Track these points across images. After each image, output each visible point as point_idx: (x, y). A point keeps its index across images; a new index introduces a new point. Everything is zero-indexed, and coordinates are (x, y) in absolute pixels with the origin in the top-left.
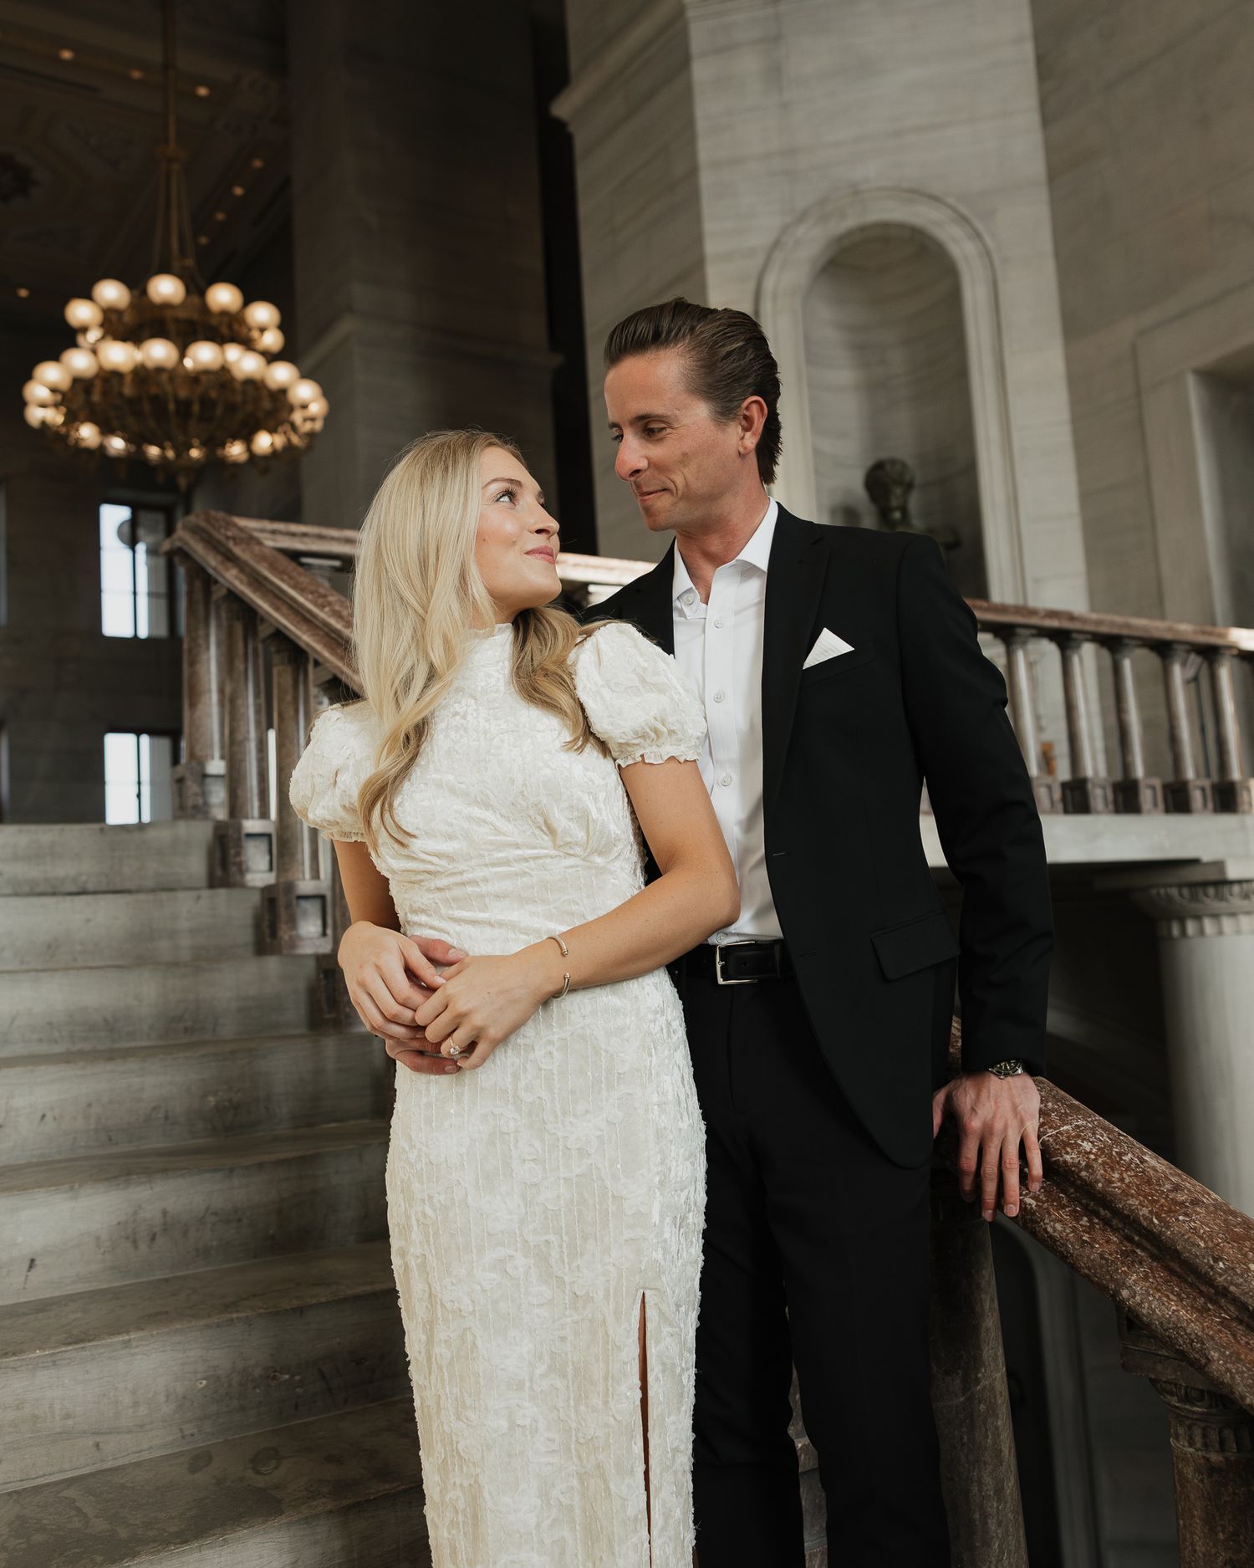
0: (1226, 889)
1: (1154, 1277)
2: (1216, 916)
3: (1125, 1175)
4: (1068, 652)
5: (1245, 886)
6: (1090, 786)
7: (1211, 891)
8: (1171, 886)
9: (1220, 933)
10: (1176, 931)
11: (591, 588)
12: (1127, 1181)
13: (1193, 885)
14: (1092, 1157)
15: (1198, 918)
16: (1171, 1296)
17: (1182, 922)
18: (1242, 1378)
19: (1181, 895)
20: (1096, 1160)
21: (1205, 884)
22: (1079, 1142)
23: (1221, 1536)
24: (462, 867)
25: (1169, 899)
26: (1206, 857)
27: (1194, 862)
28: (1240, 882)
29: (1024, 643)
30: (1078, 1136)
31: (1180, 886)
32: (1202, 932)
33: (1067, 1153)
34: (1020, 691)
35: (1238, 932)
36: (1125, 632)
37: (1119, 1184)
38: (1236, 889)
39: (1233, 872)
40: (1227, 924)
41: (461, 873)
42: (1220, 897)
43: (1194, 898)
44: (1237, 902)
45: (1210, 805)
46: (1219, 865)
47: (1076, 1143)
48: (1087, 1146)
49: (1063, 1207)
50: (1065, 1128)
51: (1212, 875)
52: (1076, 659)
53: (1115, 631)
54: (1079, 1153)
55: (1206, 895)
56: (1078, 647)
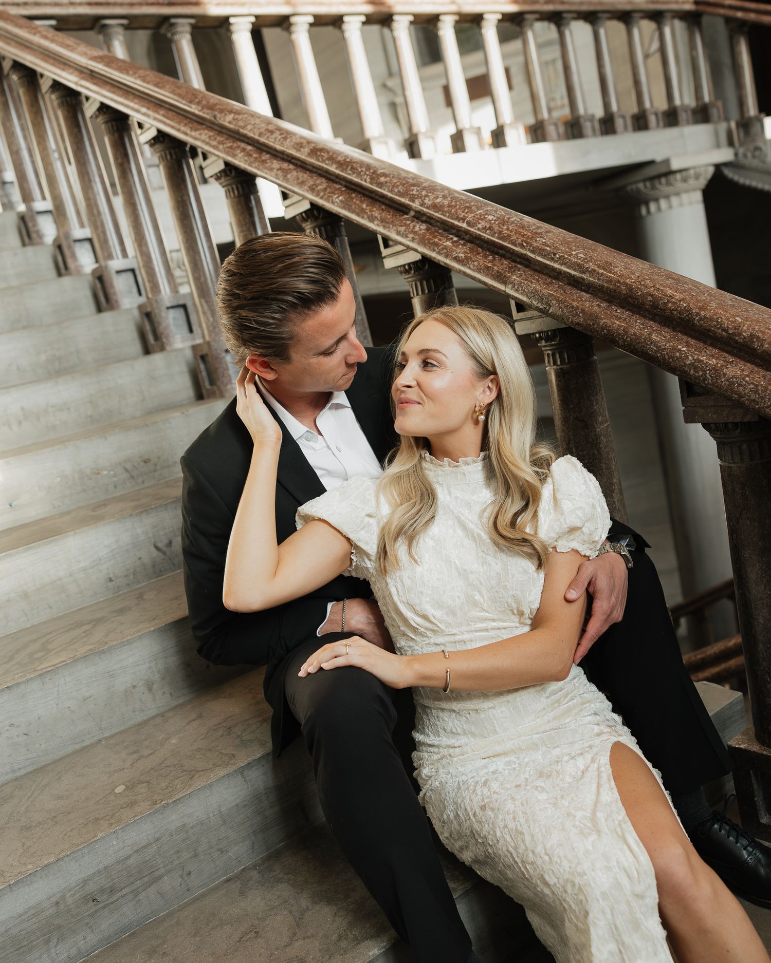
0: (671, 178)
1: (525, 275)
2: (667, 197)
3: (510, 226)
4: (562, 28)
5: (684, 174)
6: (582, 121)
7: (663, 180)
8: (639, 181)
9: (670, 207)
10: (644, 211)
11: (232, 20)
12: (510, 229)
13: (652, 179)
14: (493, 222)
15: (656, 200)
16: (533, 281)
17: (647, 204)
18: (567, 309)
19: (645, 187)
20: (495, 223)
21: (659, 176)
22: (486, 216)
23: (571, 406)
24: (454, 631)
25: (638, 191)
26: (659, 158)
27: (651, 163)
28: (680, 171)
29: (531, 26)
30: (486, 214)
31: (644, 180)
32: (659, 209)
33: (479, 223)
34: (532, 60)
35: (681, 205)
36: (599, 8)
37: (506, 232)
38: (678, 176)
39: (675, 165)
40: (674, 200)
41: (454, 635)
42: (669, 184)
43: (653, 188)
44: (679, 185)
45: (661, 123)
46: (667, 162)
47: (484, 217)
48: (490, 217)
49: (478, 254)
50: (479, 212)
51: (663, 170)
52: (567, 33)
53: (592, 8)
54: (486, 222)
55: (660, 183)
56: (568, 24)
